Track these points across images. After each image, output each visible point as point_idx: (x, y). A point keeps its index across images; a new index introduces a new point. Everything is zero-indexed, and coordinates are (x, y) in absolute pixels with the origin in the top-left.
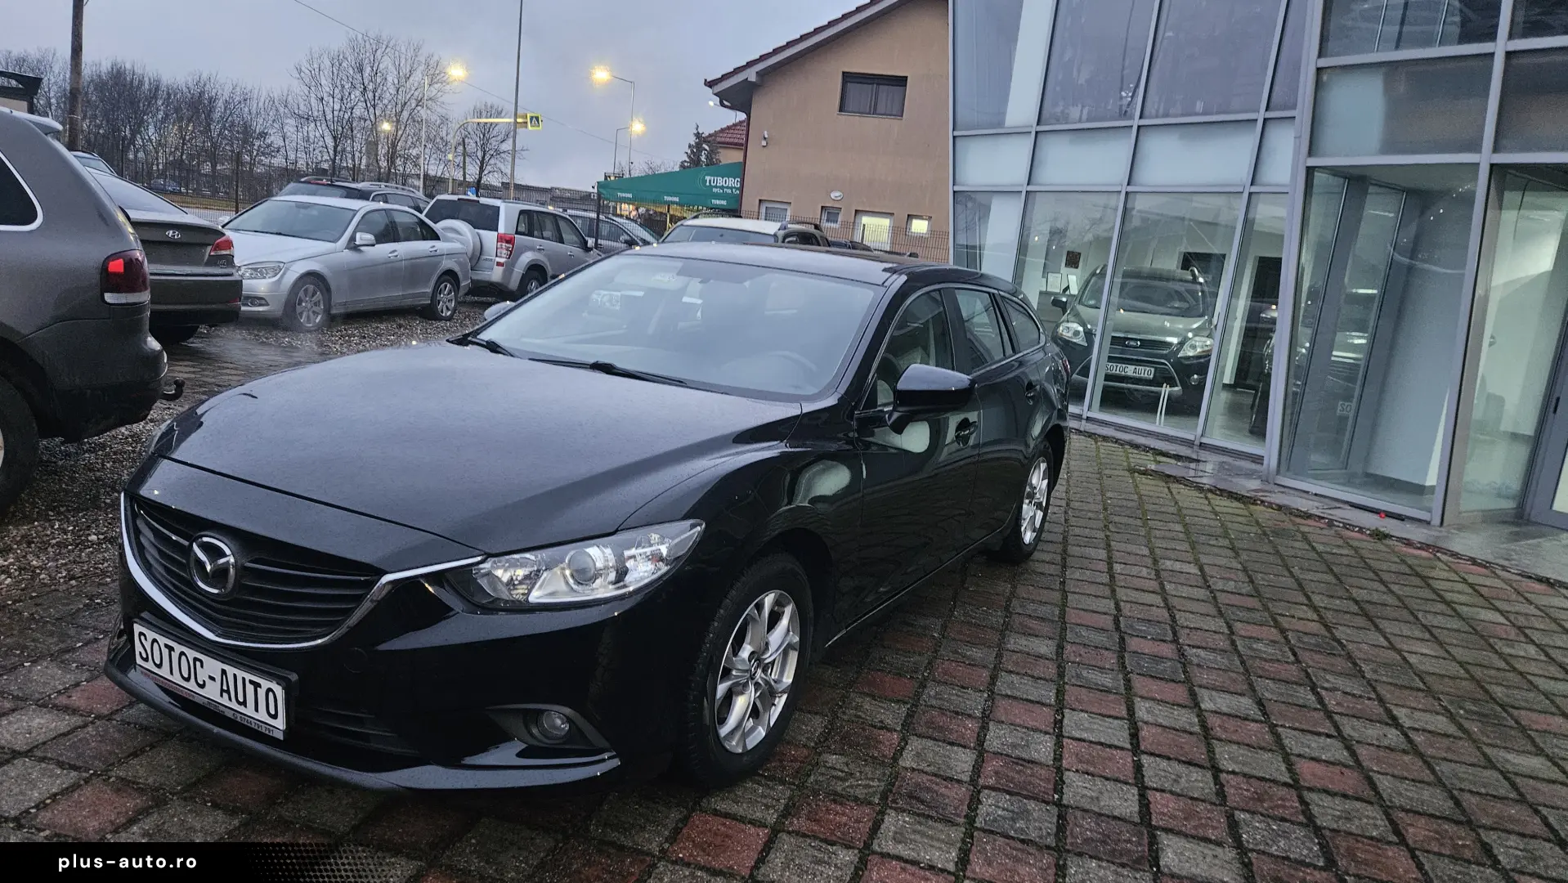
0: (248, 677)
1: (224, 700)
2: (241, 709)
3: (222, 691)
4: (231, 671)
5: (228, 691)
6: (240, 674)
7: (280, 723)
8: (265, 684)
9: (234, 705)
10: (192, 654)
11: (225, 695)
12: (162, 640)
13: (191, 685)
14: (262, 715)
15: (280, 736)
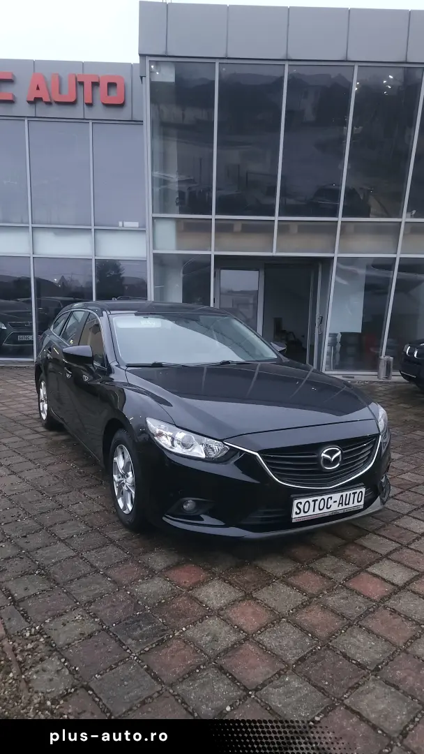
0: (351, 492)
1: (340, 507)
2: (347, 506)
3: (339, 504)
4: (344, 494)
5: (342, 503)
6: (348, 493)
7: (362, 503)
8: (358, 491)
9: (344, 507)
10: (326, 497)
11: (340, 505)
12: (310, 500)
13: (325, 510)
14: (356, 503)
15: (362, 507)
